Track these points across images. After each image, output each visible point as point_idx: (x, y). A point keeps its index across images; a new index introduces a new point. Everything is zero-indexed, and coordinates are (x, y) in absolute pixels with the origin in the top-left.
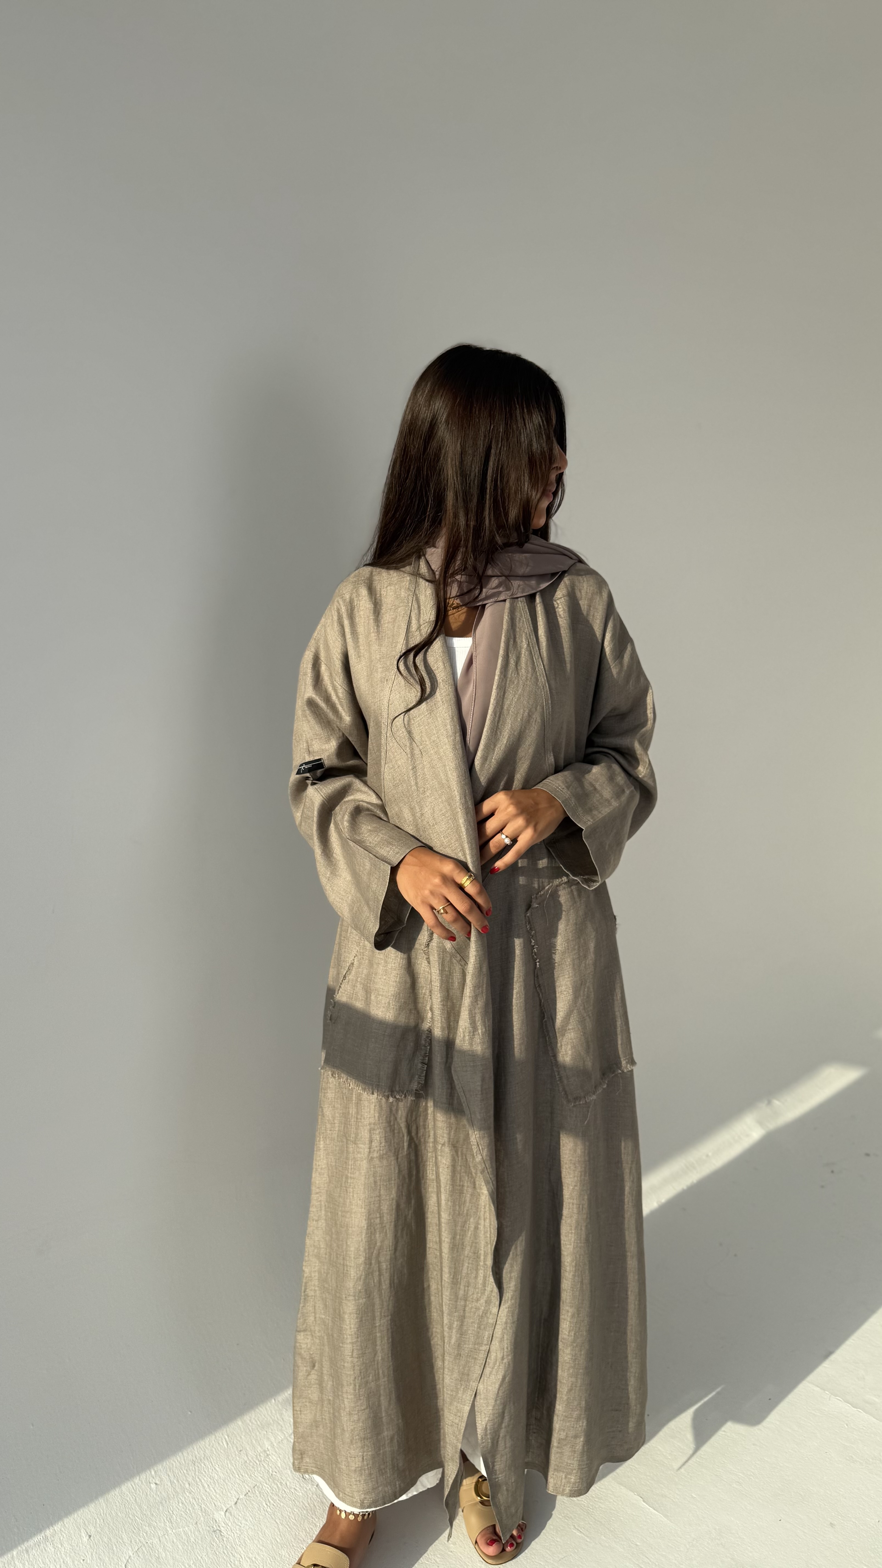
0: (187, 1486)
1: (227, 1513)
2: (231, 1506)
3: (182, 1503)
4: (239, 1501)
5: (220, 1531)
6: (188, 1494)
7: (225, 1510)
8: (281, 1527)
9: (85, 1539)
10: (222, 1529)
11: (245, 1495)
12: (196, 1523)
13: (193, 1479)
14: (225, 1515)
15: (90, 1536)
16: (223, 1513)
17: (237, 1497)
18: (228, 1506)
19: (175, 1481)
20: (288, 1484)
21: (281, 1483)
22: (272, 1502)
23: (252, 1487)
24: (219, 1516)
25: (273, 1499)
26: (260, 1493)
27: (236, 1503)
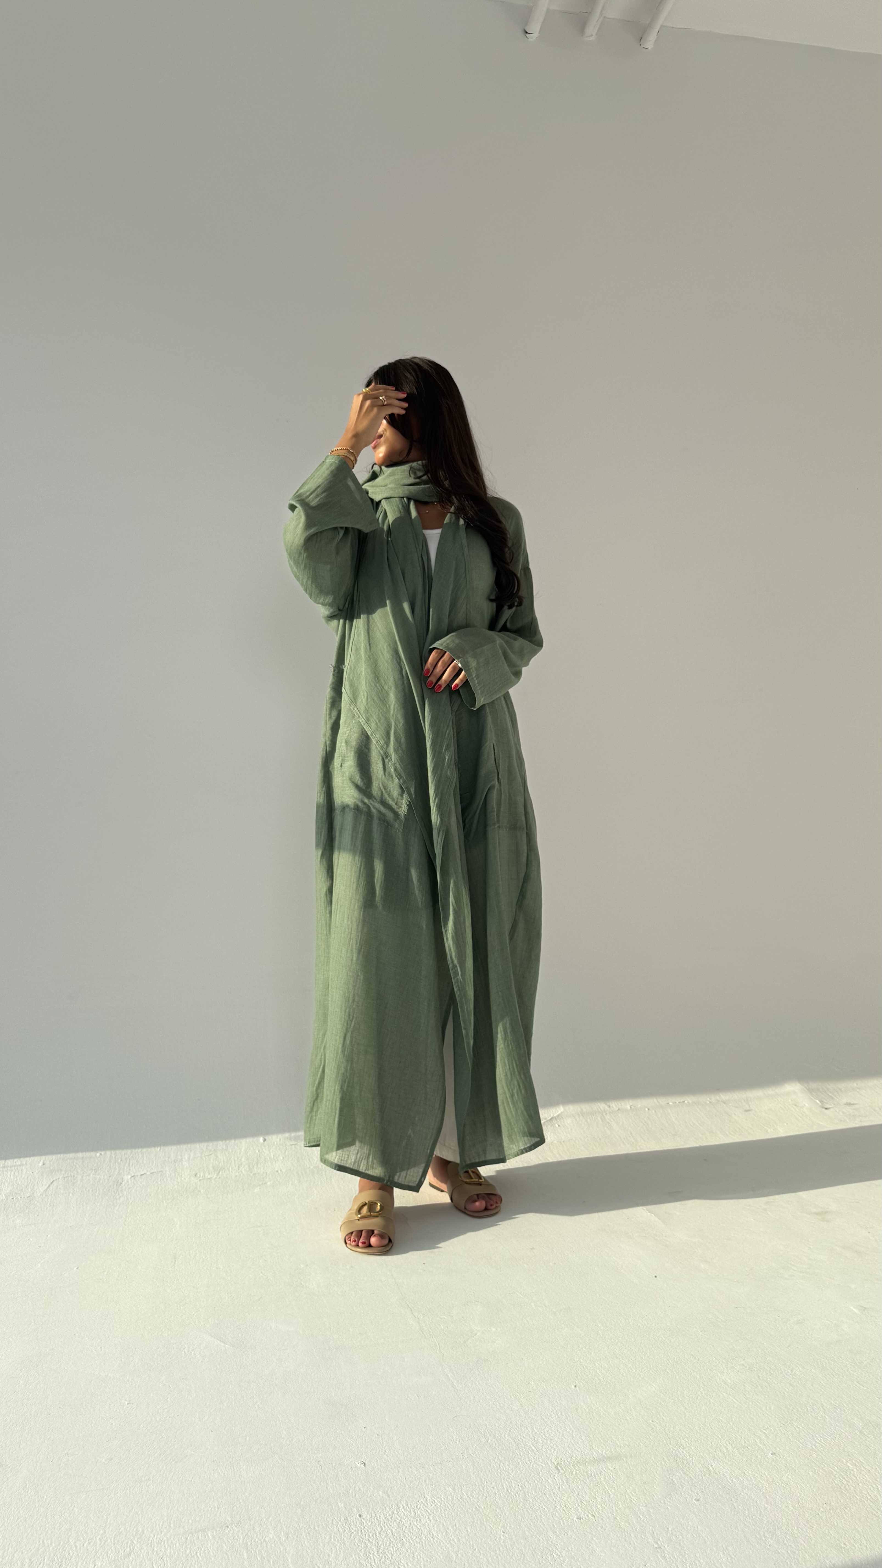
0: (119, 1161)
1: (133, 1178)
2: (137, 1175)
3: (110, 1167)
4: (145, 1175)
5: (121, 1183)
6: (117, 1164)
7: (133, 1175)
8: (159, 1190)
9: (41, 1164)
10: (123, 1183)
11: (151, 1173)
12: (110, 1176)
13: (126, 1159)
14: (131, 1177)
15: (44, 1164)
16: (130, 1177)
17: (146, 1172)
18: (136, 1175)
19: (114, 1157)
20: (183, 1175)
21: (179, 1175)
22: (165, 1180)
23: (159, 1170)
24: (127, 1177)
25: (167, 1179)
26: (161, 1175)
27: (142, 1175)
